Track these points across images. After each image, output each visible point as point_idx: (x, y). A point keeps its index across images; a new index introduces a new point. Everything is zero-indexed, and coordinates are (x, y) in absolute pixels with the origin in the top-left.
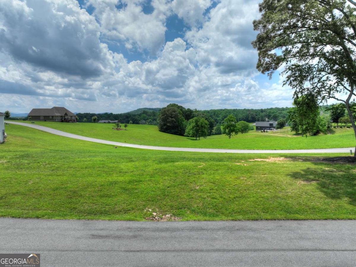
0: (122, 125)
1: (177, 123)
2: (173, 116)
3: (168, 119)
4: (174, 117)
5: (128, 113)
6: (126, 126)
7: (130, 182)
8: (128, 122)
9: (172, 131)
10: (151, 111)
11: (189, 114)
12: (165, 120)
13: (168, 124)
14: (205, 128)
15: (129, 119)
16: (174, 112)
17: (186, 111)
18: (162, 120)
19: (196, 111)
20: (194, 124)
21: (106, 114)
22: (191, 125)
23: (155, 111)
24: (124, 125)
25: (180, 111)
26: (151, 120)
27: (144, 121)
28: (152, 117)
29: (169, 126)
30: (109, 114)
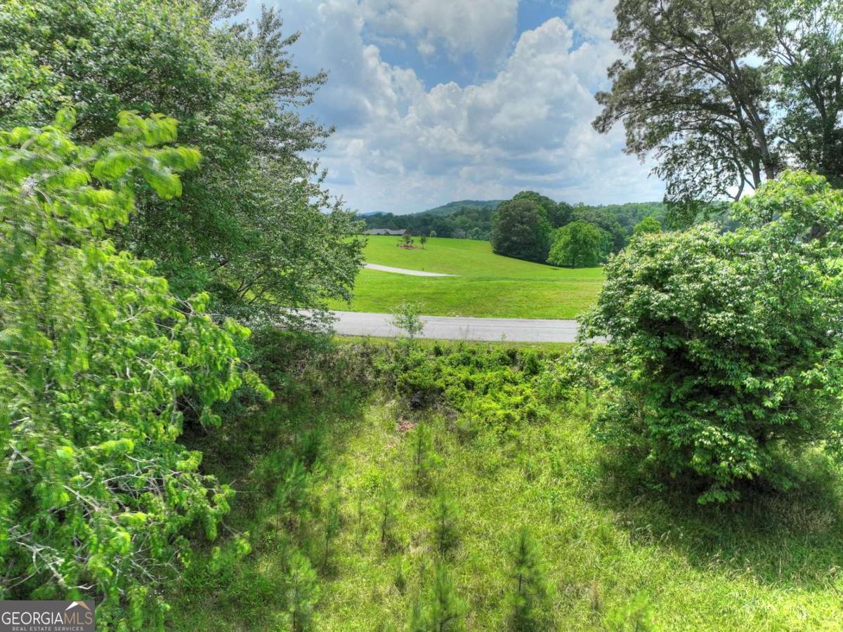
0: (416, 240)
1: (534, 236)
2: (525, 219)
3: (514, 226)
4: (528, 223)
5: (427, 214)
6: (423, 241)
7: (434, 294)
8: (427, 234)
9: (522, 252)
10: (480, 208)
11: (561, 215)
12: (506, 229)
13: (514, 238)
14: (592, 246)
15: (430, 227)
16: (529, 210)
17: (557, 209)
18: (501, 230)
19: (582, 208)
20: (568, 238)
21: (378, 215)
22: (562, 240)
23: (489, 208)
24: (419, 238)
25: (542, 209)
26: (480, 230)
27: (462, 233)
28: (480, 223)
29: (513, 242)
30: (385, 217)
